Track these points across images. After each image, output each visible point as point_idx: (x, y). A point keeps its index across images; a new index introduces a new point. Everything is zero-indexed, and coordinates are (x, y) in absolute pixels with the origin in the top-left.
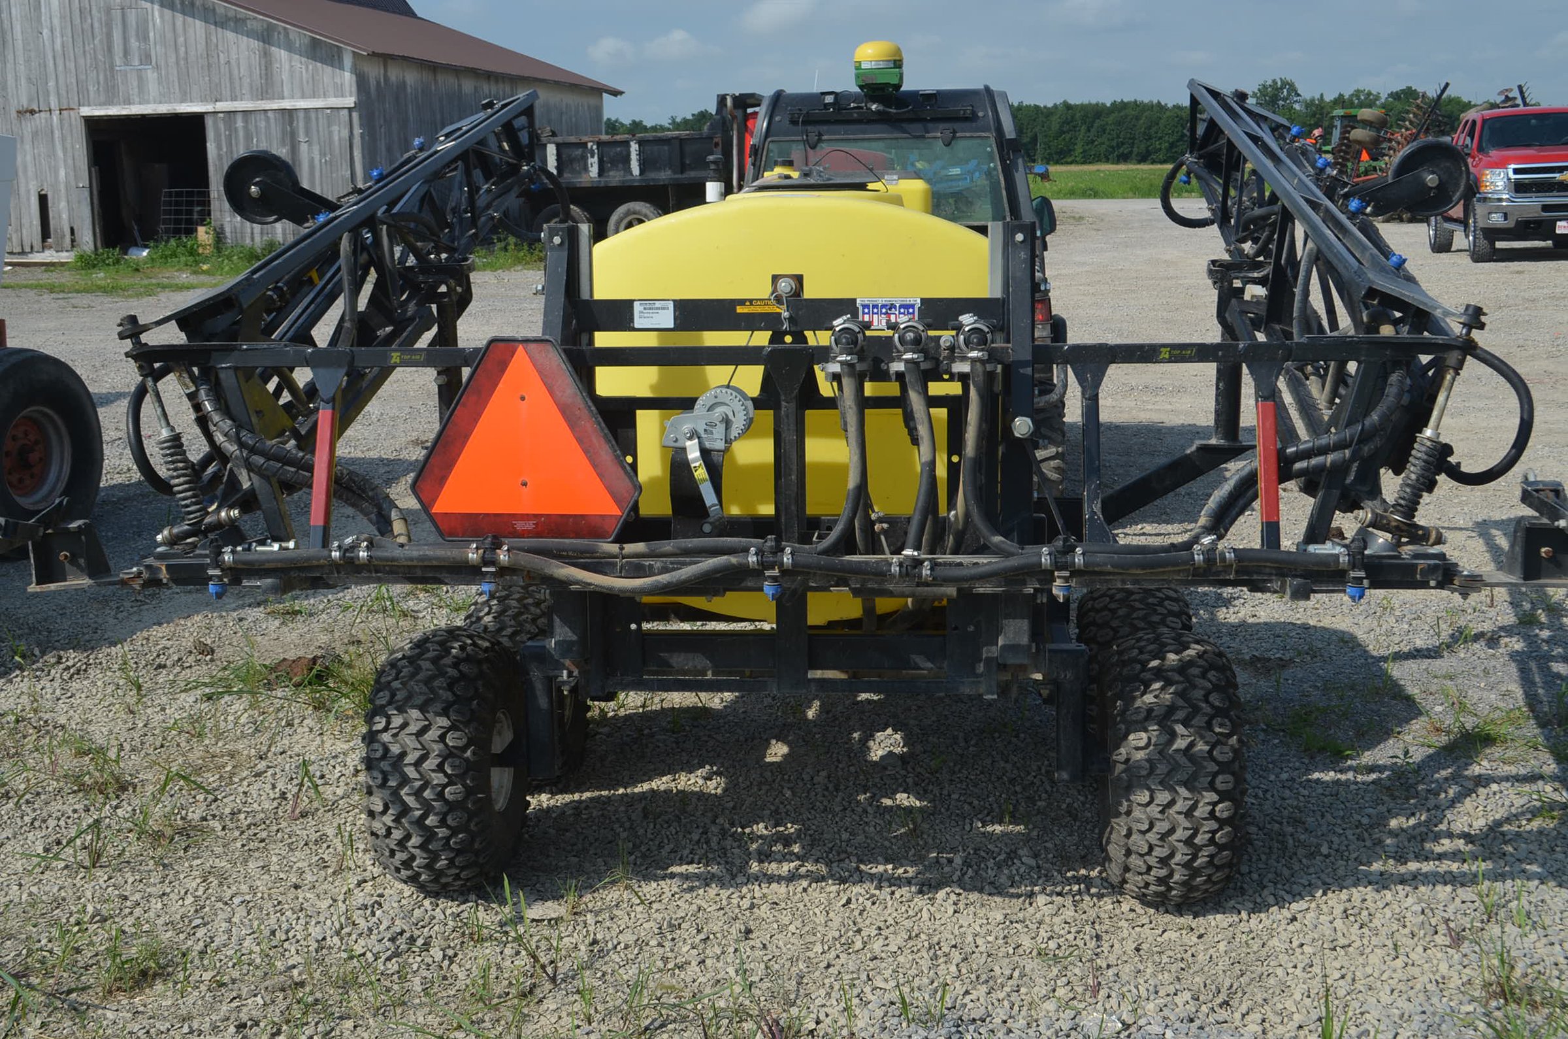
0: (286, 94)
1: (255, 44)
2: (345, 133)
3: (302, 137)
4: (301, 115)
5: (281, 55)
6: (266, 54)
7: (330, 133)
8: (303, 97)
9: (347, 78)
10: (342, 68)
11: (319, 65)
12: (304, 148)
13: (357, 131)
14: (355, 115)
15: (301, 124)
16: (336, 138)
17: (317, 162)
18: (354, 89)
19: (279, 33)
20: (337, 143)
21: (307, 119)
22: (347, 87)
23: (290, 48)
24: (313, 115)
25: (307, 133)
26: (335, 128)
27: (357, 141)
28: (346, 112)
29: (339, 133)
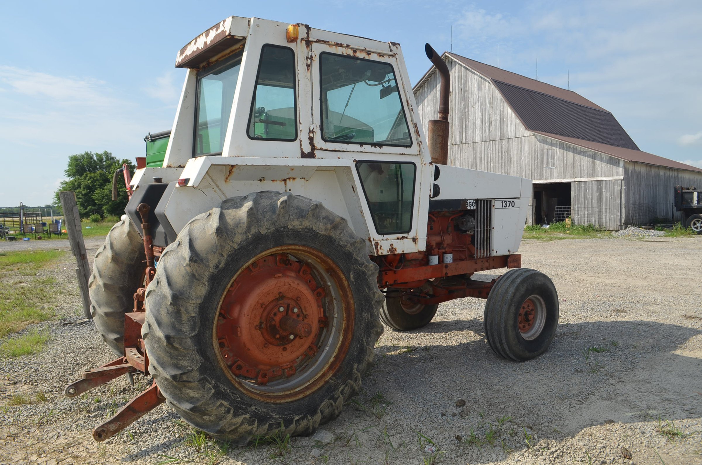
0: (599, 175)
1: (589, 159)
2: (619, 188)
3: (604, 190)
4: (604, 182)
5: (598, 163)
6: (593, 162)
7: (614, 188)
8: (605, 176)
9: (621, 170)
10: (619, 166)
11: (611, 166)
12: (604, 193)
13: (624, 188)
14: (623, 182)
15: (604, 186)
16: (616, 190)
17: (608, 198)
18: (623, 173)
19: (598, 155)
20: (616, 192)
21: (606, 184)
22: (621, 173)
23: (602, 160)
24: (608, 182)
25: (606, 188)
26: (616, 187)
27: (623, 191)
28: (620, 181)
29: (617, 188)
